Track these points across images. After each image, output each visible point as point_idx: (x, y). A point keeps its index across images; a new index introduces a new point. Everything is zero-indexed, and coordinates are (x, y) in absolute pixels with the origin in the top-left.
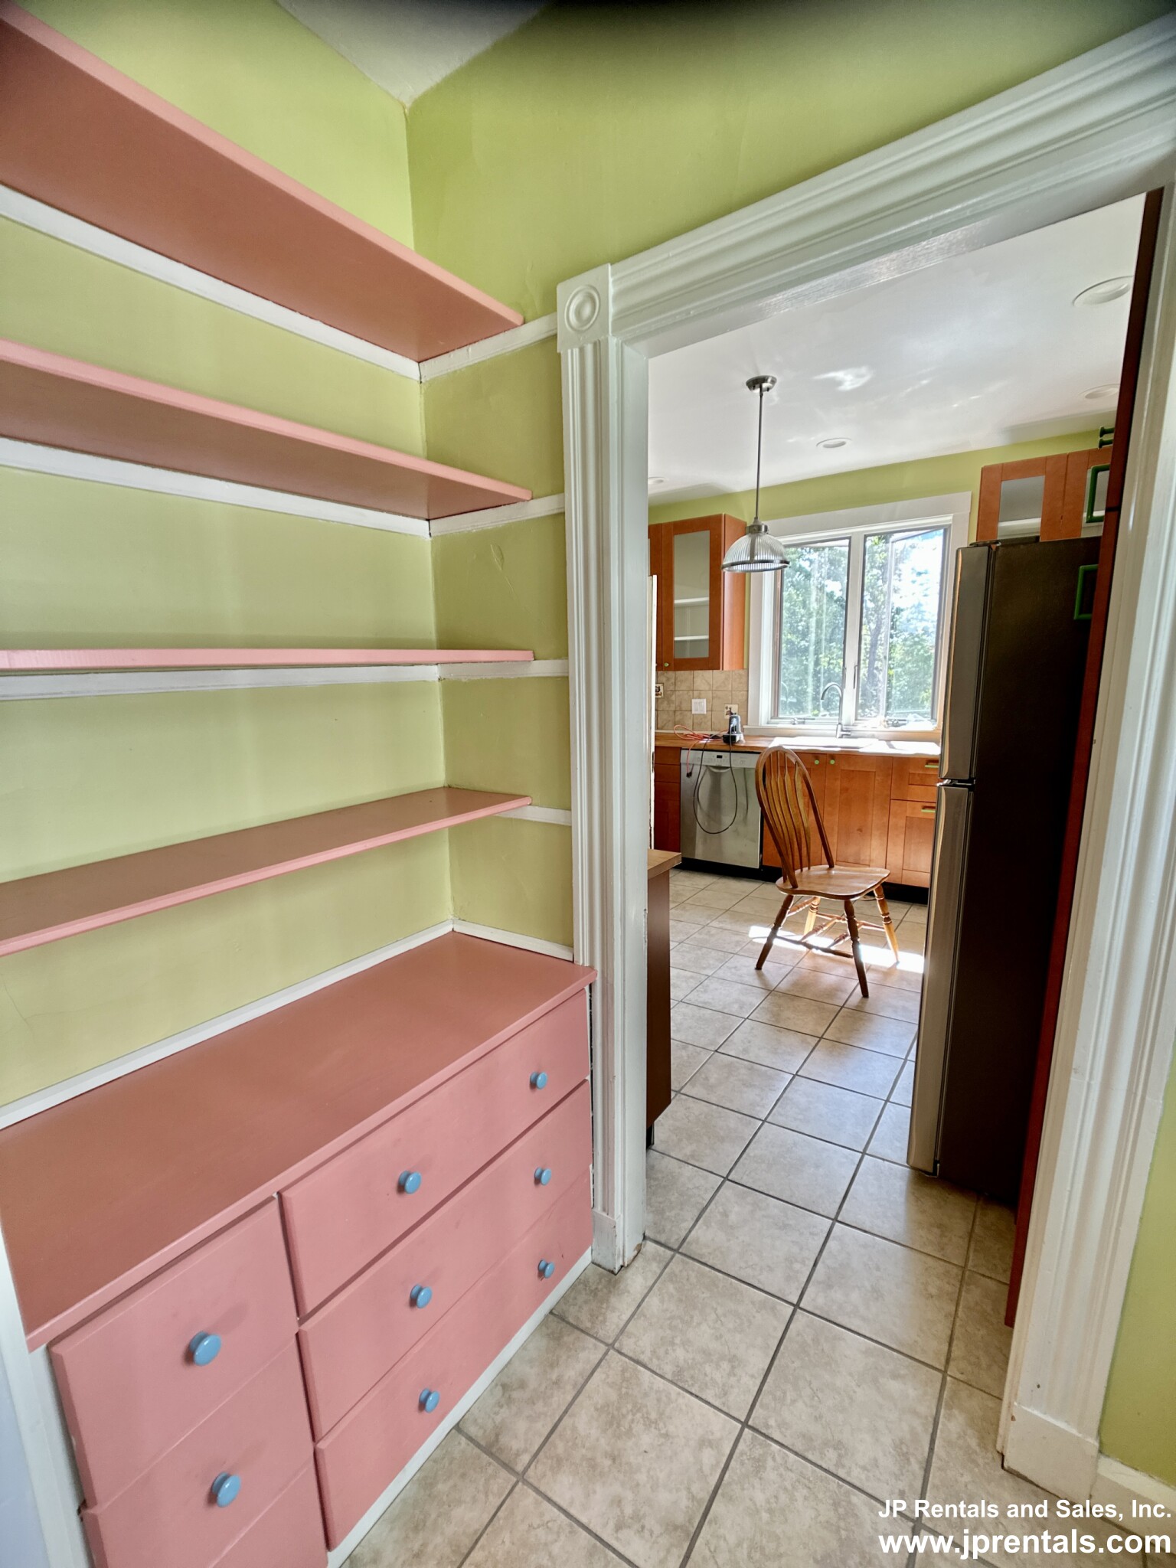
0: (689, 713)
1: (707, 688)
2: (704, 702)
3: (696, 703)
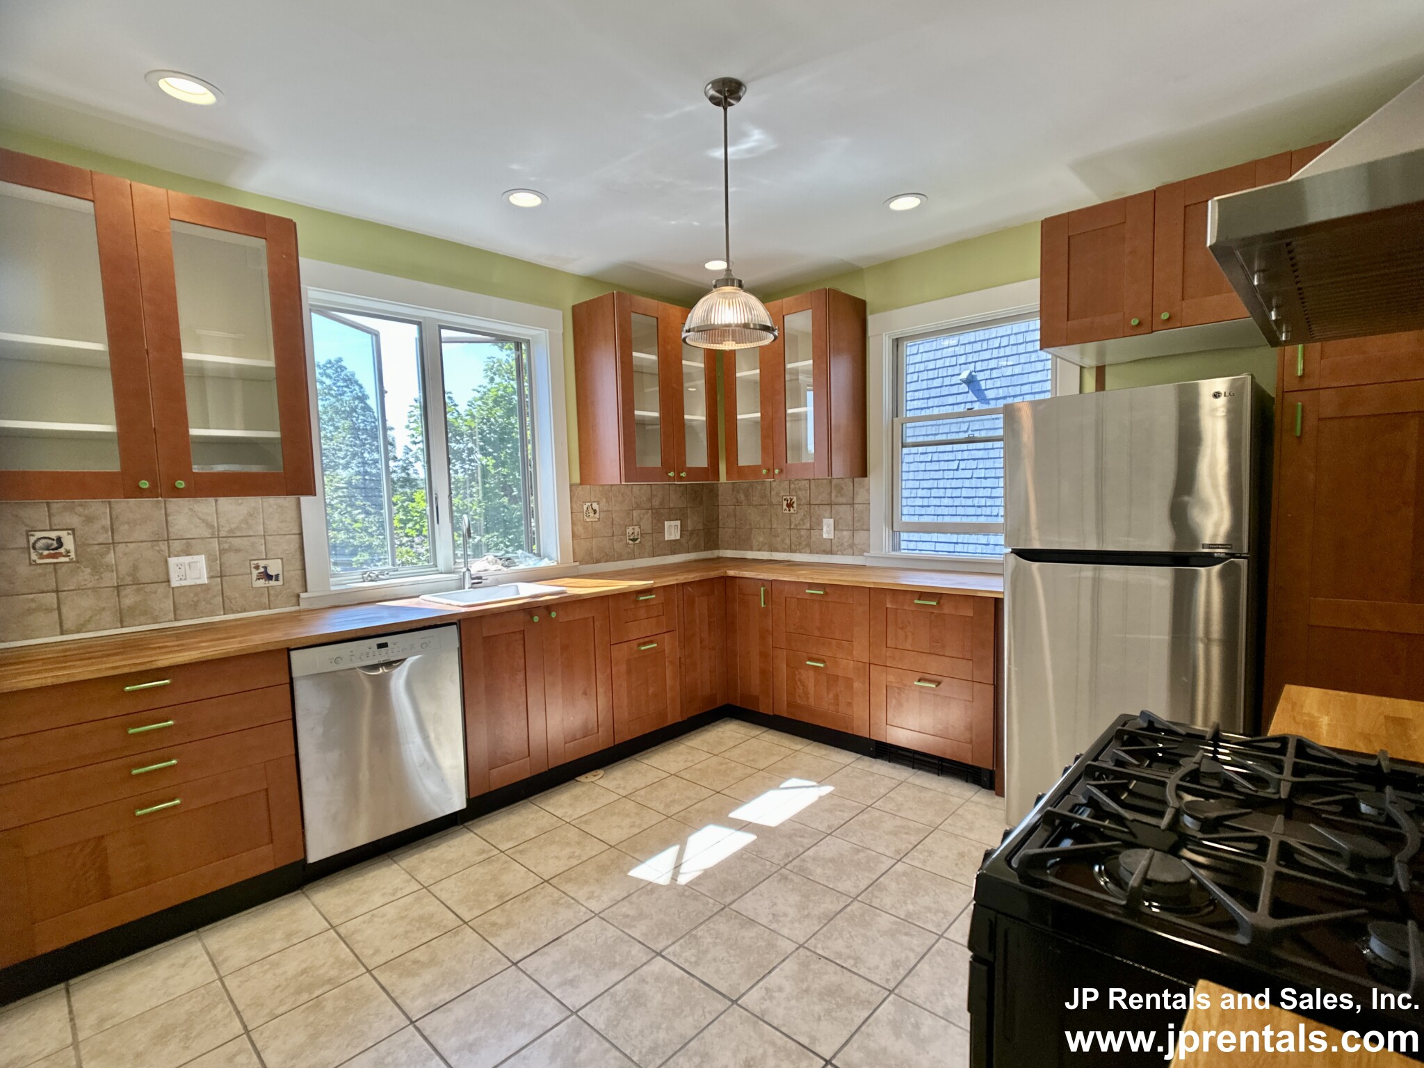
0: (161, 589)
1: (206, 533)
2: (201, 561)
3: (179, 566)
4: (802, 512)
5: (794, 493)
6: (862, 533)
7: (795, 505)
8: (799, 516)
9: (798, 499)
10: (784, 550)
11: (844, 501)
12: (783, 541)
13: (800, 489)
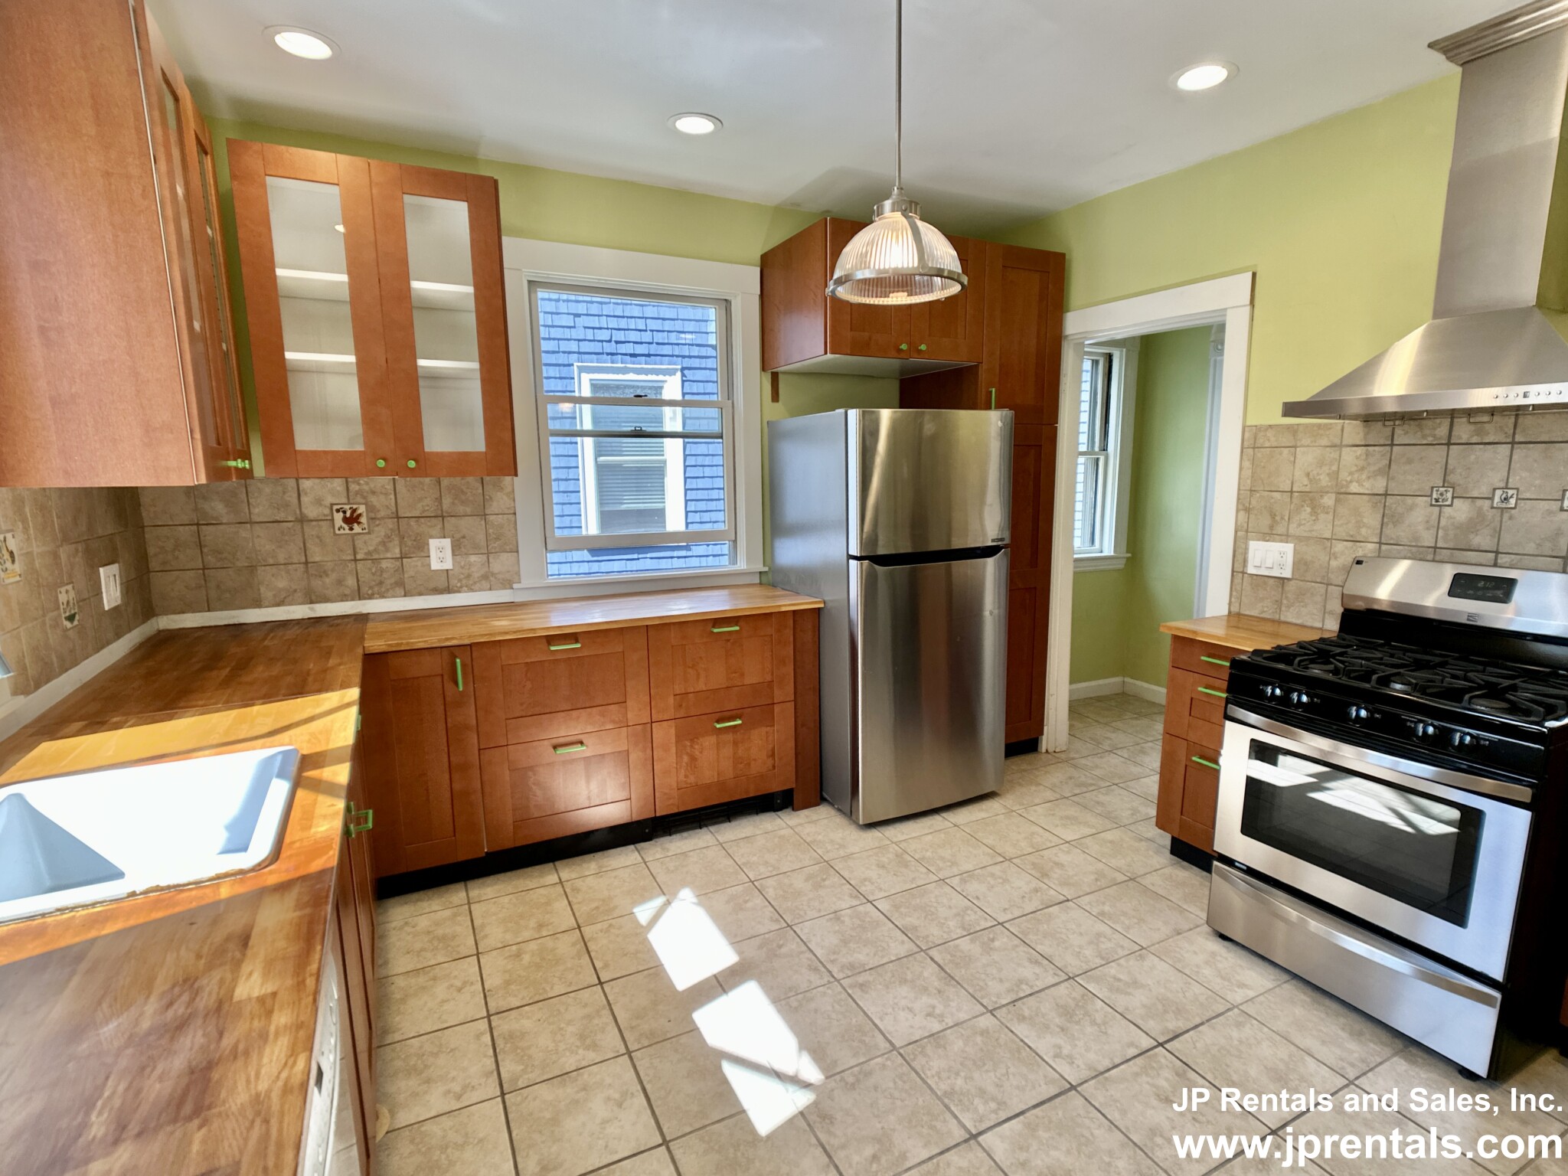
4: (380, 532)
5: (359, 499)
6: (504, 556)
7: (363, 520)
8: (374, 540)
9: (370, 508)
10: (344, 598)
11: (469, 510)
12: (340, 582)
13: (373, 493)
